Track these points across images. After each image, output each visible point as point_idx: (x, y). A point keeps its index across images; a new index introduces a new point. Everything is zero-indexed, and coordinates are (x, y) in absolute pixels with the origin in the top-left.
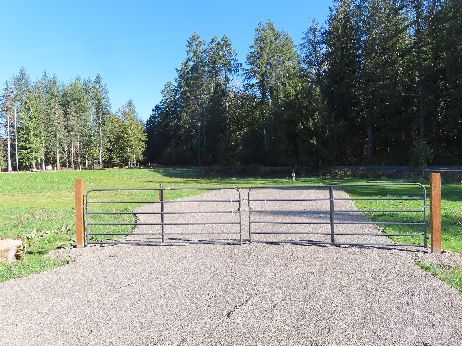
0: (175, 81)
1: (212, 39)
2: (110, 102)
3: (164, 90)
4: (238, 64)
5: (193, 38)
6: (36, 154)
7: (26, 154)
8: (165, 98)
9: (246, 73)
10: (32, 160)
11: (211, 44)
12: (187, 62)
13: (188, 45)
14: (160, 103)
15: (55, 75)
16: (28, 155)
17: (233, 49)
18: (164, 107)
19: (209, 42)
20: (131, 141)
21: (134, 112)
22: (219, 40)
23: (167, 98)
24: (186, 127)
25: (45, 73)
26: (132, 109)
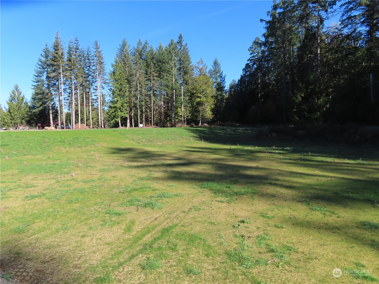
3: (252, 46)
7: (112, 113)
8: (253, 55)
10: (117, 118)
12: (273, 10)
14: (248, 61)
15: (146, 41)
16: (114, 114)
18: (251, 65)
20: (200, 98)
21: (219, 71)
23: (255, 55)
24: (274, 84)
25: (140, 40)
26: (217, 68)
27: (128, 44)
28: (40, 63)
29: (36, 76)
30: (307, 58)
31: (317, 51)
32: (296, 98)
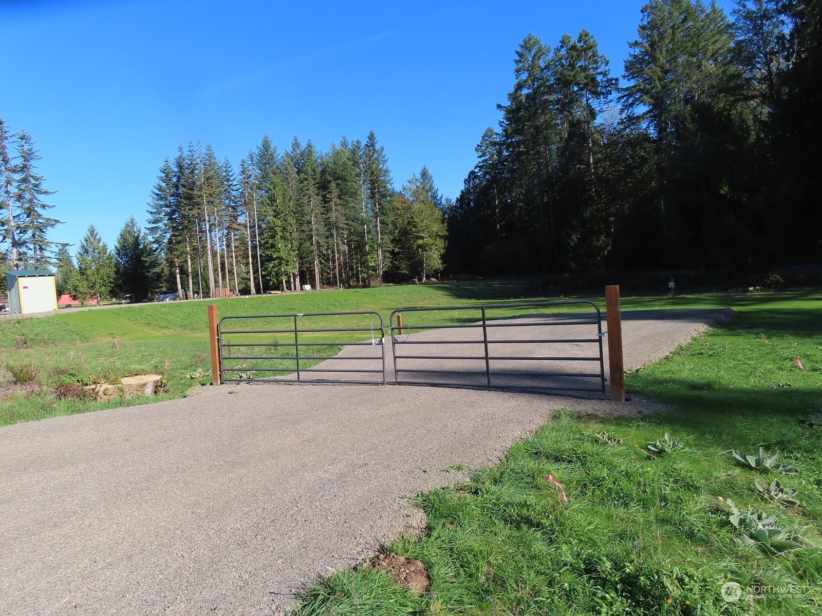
0: (501, 125)
1: (561, 42)
2: (391, 175)
3: (481, 144)
4: (611, 80)
5: (527, 46)
6: (286, 267)
7: (273, 267)
8: (483, 158)
9: (625, 96)
10: (281, 276)
11: (560, 50)
12: (517, 90)
13: (518, 58)
14: (476, 168)
15: (309, 141)
16: (276, 269)
17: (599, 54)
18: (482, 174)
19: (556, 47)
20: (422, 238)
21: (431, 188)
22: (574, 39)
23: (487, 157)
24: (521, 207)
25: (296, 140)
26: (428, 183)
27: (272, 146)
28: (157, 192)
29: (151, 213)
30: (575, 170)
31: (589, 159)
32: (572, 240)
